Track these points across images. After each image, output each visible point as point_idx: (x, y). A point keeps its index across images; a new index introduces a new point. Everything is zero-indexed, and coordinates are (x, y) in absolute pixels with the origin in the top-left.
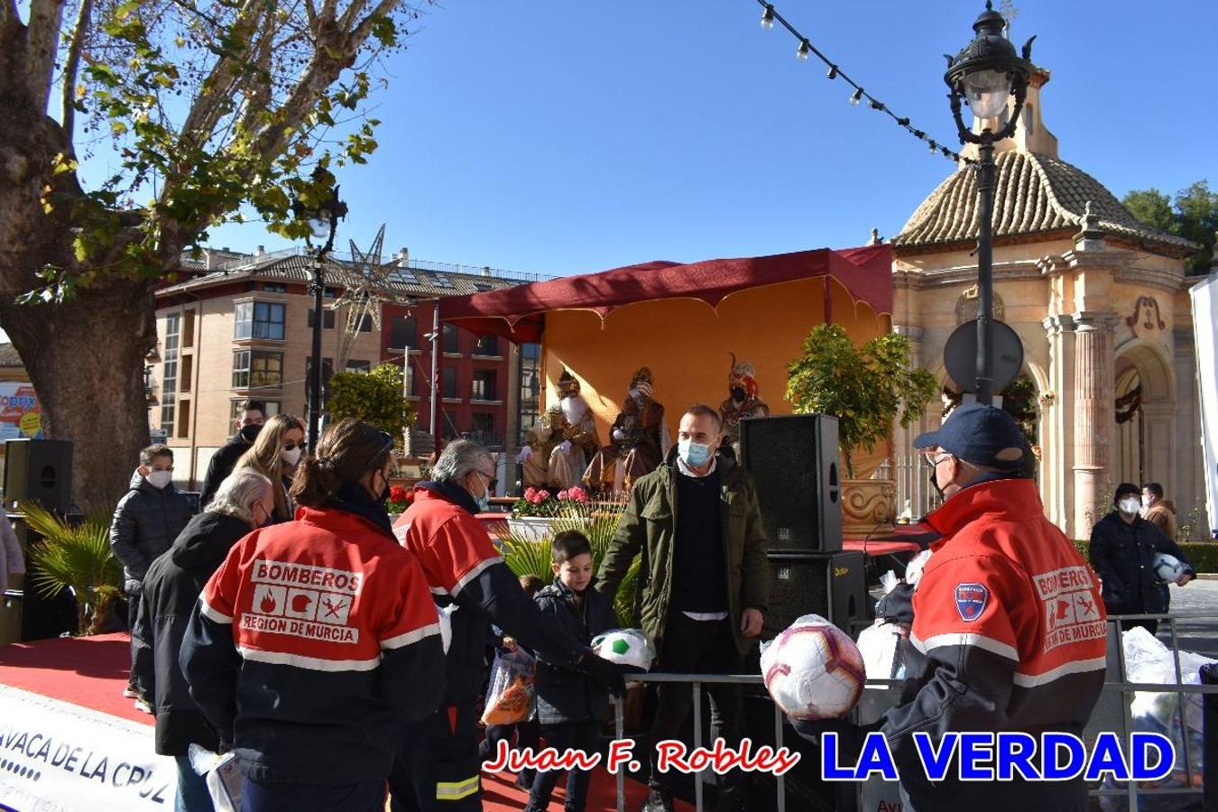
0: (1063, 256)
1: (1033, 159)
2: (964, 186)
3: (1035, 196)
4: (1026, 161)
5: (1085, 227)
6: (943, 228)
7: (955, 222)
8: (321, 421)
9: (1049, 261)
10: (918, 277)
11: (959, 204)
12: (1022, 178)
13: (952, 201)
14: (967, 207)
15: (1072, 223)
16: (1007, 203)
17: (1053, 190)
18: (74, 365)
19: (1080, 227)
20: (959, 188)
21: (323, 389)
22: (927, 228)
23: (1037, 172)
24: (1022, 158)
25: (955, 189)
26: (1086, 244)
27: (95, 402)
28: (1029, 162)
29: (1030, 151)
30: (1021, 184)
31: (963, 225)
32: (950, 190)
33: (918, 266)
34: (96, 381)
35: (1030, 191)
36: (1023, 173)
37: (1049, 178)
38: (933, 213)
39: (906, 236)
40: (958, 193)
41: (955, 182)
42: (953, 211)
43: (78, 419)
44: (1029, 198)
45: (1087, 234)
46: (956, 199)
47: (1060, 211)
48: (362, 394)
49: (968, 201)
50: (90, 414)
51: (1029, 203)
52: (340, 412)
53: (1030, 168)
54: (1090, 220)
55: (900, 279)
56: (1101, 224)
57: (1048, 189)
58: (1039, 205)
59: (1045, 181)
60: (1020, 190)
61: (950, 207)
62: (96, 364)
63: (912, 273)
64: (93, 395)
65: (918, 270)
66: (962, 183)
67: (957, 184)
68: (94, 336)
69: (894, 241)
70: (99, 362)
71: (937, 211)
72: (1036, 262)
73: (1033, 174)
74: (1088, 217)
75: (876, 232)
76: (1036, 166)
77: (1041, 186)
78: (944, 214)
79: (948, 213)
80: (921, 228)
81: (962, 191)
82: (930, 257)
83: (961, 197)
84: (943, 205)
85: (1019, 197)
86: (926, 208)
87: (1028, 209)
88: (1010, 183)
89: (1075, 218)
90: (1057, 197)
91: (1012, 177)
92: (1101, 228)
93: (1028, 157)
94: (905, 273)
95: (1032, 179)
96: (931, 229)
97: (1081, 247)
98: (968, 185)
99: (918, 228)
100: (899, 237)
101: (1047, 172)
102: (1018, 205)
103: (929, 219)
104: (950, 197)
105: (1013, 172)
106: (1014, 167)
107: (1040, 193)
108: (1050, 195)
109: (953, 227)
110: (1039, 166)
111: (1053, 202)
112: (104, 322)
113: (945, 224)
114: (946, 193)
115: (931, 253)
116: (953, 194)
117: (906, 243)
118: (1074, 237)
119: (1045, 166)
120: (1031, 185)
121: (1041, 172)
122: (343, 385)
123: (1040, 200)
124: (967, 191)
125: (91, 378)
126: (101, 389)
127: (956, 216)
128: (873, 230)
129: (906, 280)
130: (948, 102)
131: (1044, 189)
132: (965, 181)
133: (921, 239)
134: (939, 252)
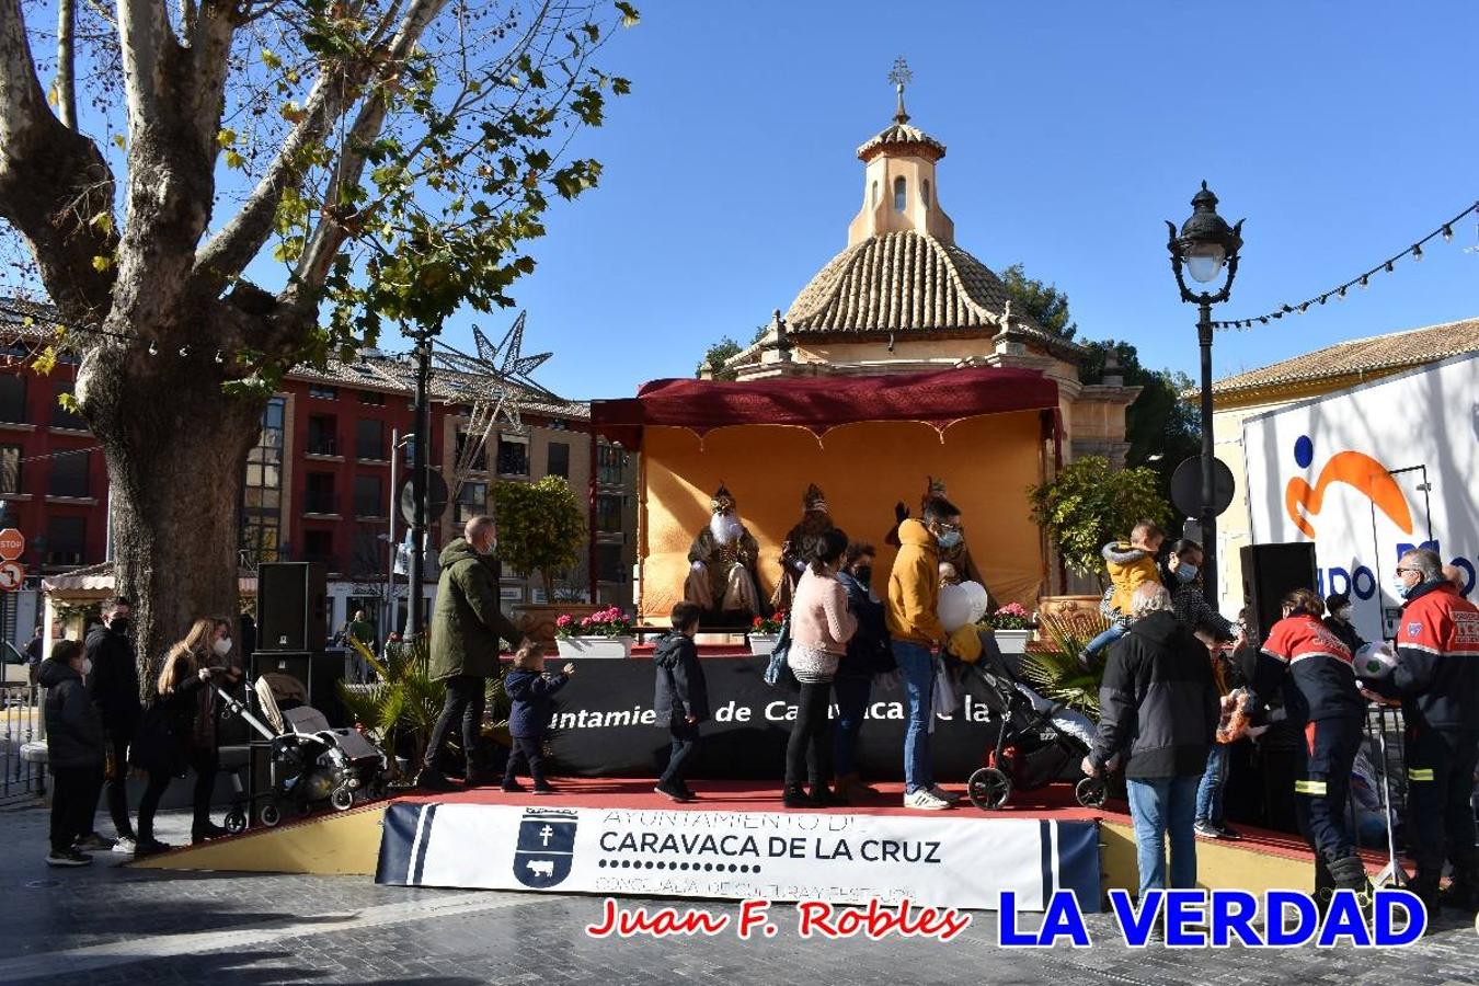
0: (986, 357)
1: (935, 244)
2: (865, 268)
3: (944, 288)
4: (928, 245)
5: (1005, 328)
6: (849, 315)
7: (861, 310)
8: (425, 536)
9: (972, 363)
10: (828, 370)
11: (863, 288)
12: (928, 266)
13: (854, 284)
14: (873, 294)
15: (989, 322)
16: (917, 292)
17: (963, 281)
18: (193, 468)
19: (998, 327)
20: (860, 268)
21: (425, 500)
22: (829, 314)
23: (942, 259)
24: (923, 240)
25: (855, 270)
26: (1008, 347)
27: (211, 515)
28: (933, 248)
29: (930, 234)
30: (928, 272)
31: (871, 313)
32: (850, 271)
33: (823, 357)
34: (215, 489)
35: (939, 281)
36: (929, 260)
37: (956, 268)
38: (832, 297)
39: (809, 321)
40: (860, 275)
41: (853, 262)
42: (857, 295)
43: (192, 537)
44: (938, 288)
45: (1009, 336)
46: (859, 281)
47: (973, 307)
48: (551, 512)
49: (873, 286)
50: (204, 530)
51: (938, 295)
52: (533, 529)
53: (934, 255)
54: (1011, 321)
55: (810, 371)
56: (1021, 326)
57: (957, 280)
58: (949, 298)
59: (952, 272)
60: (928, 279)
61: (853, 290)
62: (217, 468)
63: (820, 364)
64: (211, 505)
65: (824, 362)
66: (862, 263)
67: (857, 264)
68: (221, 433)
69: (796, 326)
70: (219, 465)
71: (837, 294)
72: (956, 361)
73: (939, 262)
74: (1009, 317)
75: (778, 314)
76: (941, 253)
77: (948, 277)
78: (847, 298)
79: (852, 298)
80: (823, 313)
81: (865, 274)
82: (837, 348)
83: (864, 281)
84: (844, 288)
85: (928, 287)
86: (822, 289)
87: (938, 302)
88: (917, 270)
89: (993, 318)
90: (966, 289)
91: (918, 264)
92: (1020, 330)
93: (930, 241)
94: (815, 365)
95: (939, 268)
96: (834, 315)
97: (1002, 348)
98: (870, 266)
99: (819, 312)
100: (803, 321)
101: (953, 262)
102: (927, 295)
103: (829, 304)
104: (850, 278)
105: (918, 258)
106: (918, 251)
107: (949, 284)
108: (960, 287)
109: (860, 315)
110: (944, 253)
111: (963, 295)
112: (234, 415)
113: (850, 311)
114: (845, 273)
115: (837, 342)
116: (854, 277)
117: (811, 329)
118: (994, 338)
119: (950, 253)
120: (939, 275)
121: (947, 260)
122: (523, 498)
123: (949, 291)
124: (870, 273)
125: (210, 485)
126: (218, 499)
127: (862, 303)
128: (774, 311)
129: (815, 372)
130: (1171, 264)
131: (952, 279)
132: (866, 262)
133: (828, 324)
134: (847, 343)
